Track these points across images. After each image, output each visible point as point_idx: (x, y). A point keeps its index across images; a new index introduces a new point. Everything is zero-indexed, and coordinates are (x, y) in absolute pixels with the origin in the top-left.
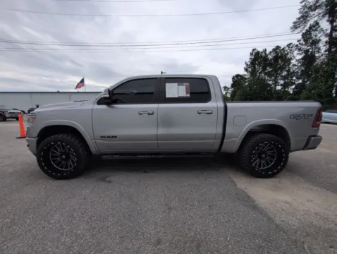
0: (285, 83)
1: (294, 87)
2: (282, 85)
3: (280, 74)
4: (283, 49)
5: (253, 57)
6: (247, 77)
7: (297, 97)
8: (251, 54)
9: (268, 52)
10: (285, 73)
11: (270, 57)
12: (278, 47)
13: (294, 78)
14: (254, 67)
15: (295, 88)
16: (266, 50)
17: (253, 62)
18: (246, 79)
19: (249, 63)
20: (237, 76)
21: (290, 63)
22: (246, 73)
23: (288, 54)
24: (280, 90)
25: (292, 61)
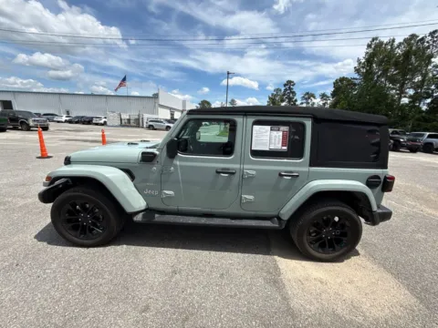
0: (416, 93)
1: (429, 101)
2: (410, 97)
3: (410, 80)
4: (423, 39)
5: (370, 51)
6: (357, 82)
7: (431, 116)
8: (369, 46)
9: (396, 43)
10: (418, 78)
11: (399, 51)
12: (413, 36)
13: (433, 87)
14: (371, 67)
15: (432, 102)
16: (393, 41)
17: (370, 59)
18: (355, 85)
19: (363, 61)
20: (342, 80)
21: (430, 62)
22: (356, 76)
23: (428, 47)
24: (407, 105)
25: (433, 60)
